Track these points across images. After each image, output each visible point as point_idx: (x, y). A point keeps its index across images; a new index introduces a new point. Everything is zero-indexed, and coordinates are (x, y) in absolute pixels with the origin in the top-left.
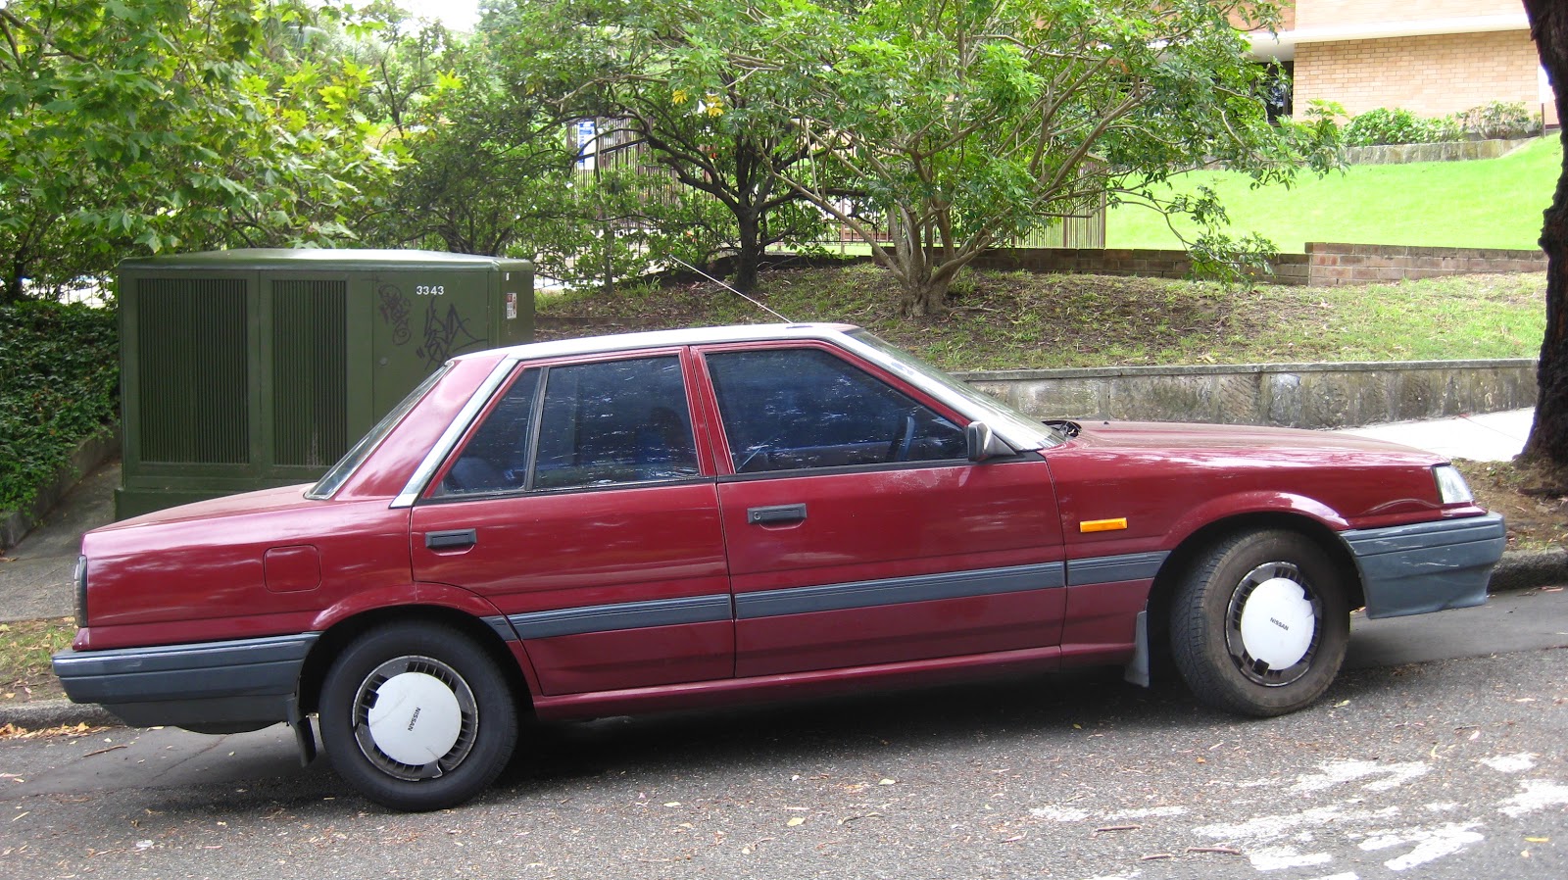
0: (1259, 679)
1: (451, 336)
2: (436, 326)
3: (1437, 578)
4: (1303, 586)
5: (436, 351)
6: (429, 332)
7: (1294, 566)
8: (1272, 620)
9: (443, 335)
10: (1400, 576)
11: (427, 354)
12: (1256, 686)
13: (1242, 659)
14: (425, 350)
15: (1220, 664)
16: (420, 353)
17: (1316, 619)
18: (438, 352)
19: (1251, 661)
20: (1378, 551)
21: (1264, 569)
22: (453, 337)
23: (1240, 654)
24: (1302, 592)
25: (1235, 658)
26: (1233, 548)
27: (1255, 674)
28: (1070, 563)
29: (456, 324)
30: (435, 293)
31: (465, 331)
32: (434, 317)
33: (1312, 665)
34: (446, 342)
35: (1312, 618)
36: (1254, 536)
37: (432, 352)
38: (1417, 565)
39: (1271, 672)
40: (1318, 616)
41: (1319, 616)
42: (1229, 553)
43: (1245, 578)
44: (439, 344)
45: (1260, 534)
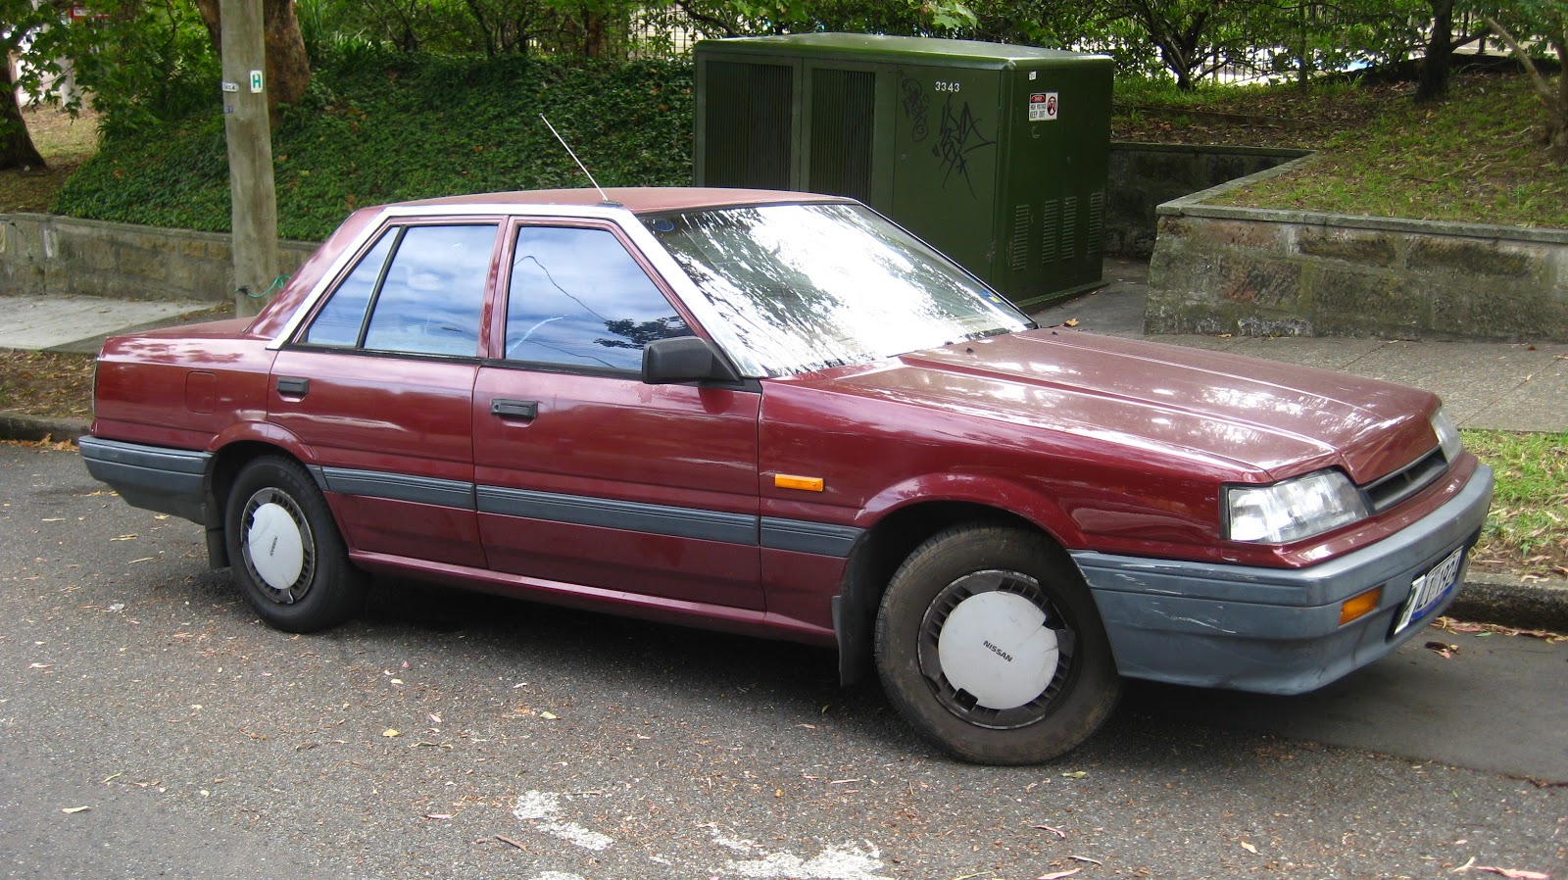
0: (962, 714)
1: (963, 136)
2: (951, 125)
3: (1206, 642)
4: (1044, 609)
5: (950, 150)
6: (945, 131)
7: (1035, 581)
8: (986, 643)
9: (956, 134)
10: (1150, 628)
11: (941, 152)
12: (958, 721)
13: (938, 683)
14: (940, 149)
15: (900, 683)
16: (935, 152)
17: (1062, 657)
18: (952, 153)
19: (953, 690)
20: (1120, 587)
21: (983, 576)
22: (966, 137)
23: (936, 677)
24: (1042, 617)
25: (928, 679)
26: (941, 543)
27: (956, 705)
28: (763, 520)
29: (968, 124)
30: (952, 90)
31: (976, 131)
32: (949, 115)
33: (1049, 714)
34: (959, 141)
35: (1055, 654)
36: (976, 532)
37: (946, 152)
38: (1175, 619)
39: (982, 709)
40: (1064, 652)
41: (1069, 653)
42: (934, 547)
43: (953, 583)
44: (952, 143)
45: (985, 531)
